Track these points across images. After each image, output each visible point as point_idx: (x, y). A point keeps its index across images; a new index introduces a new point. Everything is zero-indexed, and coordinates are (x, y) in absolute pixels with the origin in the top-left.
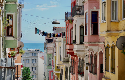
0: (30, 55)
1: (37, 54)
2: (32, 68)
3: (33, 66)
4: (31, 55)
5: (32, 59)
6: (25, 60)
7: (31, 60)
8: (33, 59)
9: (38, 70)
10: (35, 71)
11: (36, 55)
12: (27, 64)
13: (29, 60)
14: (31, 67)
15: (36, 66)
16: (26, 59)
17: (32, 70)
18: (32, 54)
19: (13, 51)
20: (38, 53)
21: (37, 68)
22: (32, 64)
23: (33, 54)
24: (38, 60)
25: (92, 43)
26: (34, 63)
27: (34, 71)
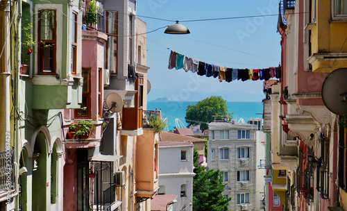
0: (230, 134)
1: (251, 134)
2: (238, 172)
3: (241, 169)
4: (234, 135)
5: (237, 147)
6: (216, 150)
7: (233, 150)
8: (239, 149)
9: (255, 178)
10: (246, 182)
11: (248, 137)
12: (222, 162)
13: (227, 150)
14: (233, 170)
15: (248, 169)
16: (220, 147)
17: (238, 180)
18: (237, 134)
19: (82, 121)
20: (254, 130)
21: (251, 173)
22: (237, 163)
23: (239, 131)
24: (255, 151)
25: (312, 97)
26: (242, 159)
27: (243, 182)
